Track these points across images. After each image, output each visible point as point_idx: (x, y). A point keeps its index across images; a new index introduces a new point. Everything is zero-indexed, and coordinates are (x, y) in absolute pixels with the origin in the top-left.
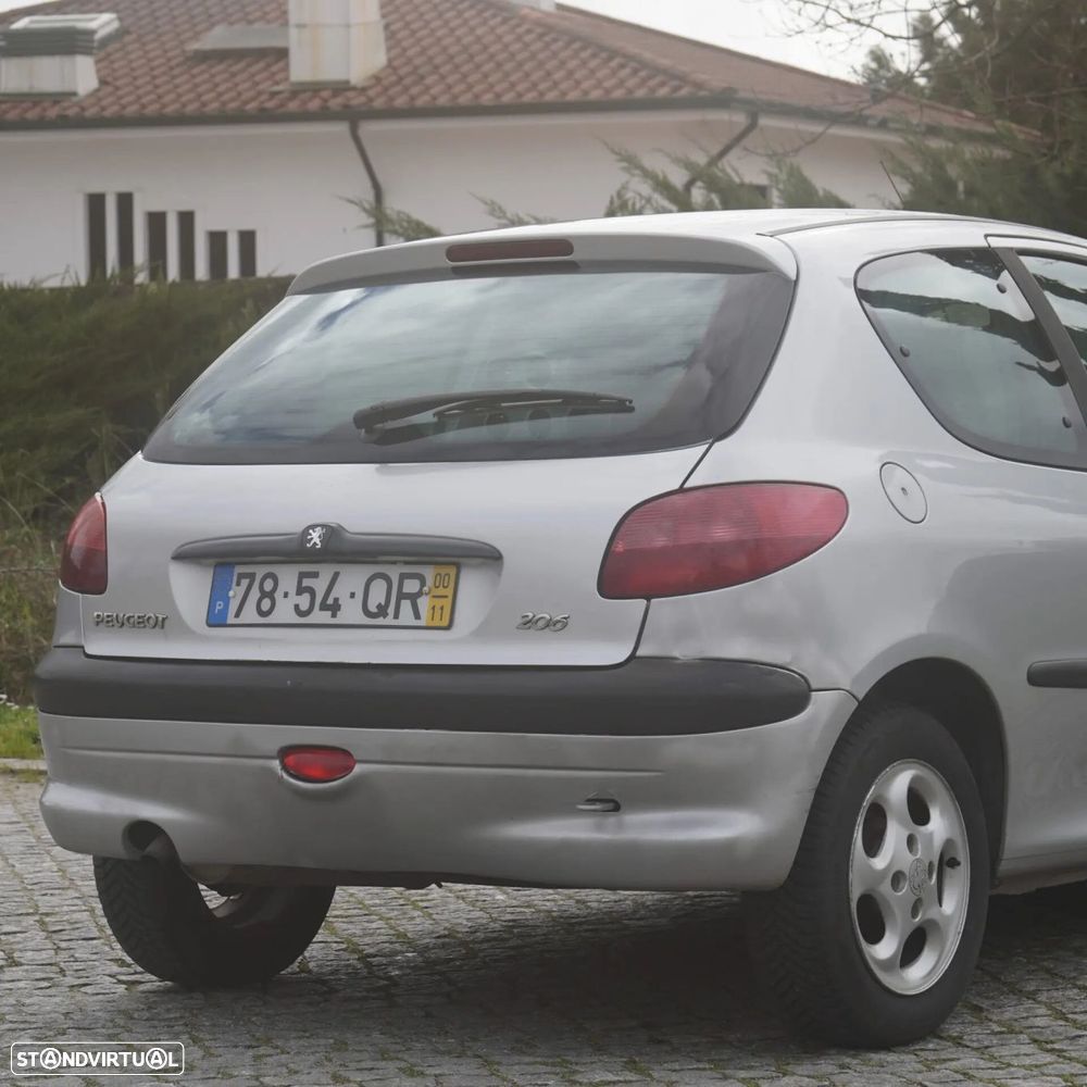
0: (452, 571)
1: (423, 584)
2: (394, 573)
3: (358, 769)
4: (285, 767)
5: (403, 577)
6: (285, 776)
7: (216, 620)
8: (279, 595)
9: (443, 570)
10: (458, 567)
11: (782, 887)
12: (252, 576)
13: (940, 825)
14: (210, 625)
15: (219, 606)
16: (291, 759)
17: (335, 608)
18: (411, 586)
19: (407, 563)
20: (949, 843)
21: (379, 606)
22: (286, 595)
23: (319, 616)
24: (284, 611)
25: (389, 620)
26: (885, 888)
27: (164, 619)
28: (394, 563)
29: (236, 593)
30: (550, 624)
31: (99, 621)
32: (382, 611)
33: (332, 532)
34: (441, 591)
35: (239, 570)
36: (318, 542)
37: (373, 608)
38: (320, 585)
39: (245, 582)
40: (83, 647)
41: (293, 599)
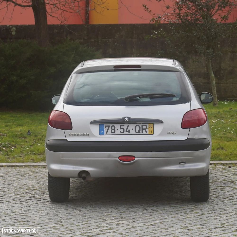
0: (152, 125)
1: (147, 127)
2: (141, 125)
3: (136, 159)
5: (142, 126)
6: (120, 161)
8: (116, 129)
9: (150, 124)
10: (153, 124)
12: (109, 126)
14: (100, 135)
15: (102, 132)
16: (120, 158)
17: (129, 131)
18: (144, 127)
19: (142, 123)
21: (138, 131)
22: (118, 129)
23: (125, 133)
24: (118, 132)
25: (141, 133)
27: (89, 134)
28: (140, 123)
29: (106, 130)
30: (173, 133)
32: (139, 132)
34: (151, 128)
35: (105, 125)
37: (137, 131)
38: (125, 128)
39: (107, 127)
40: (66, 140)
41: (119, 130)
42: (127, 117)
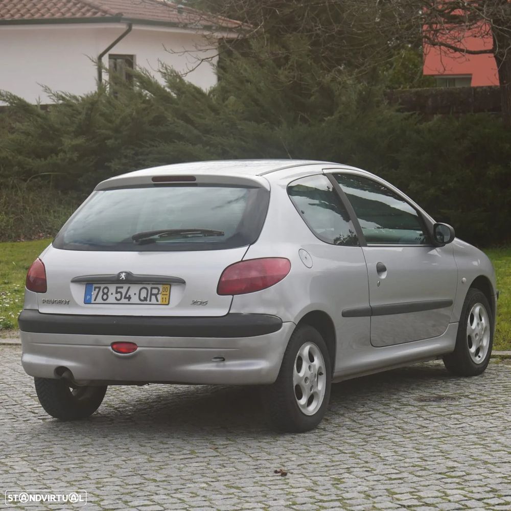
0: (168, 286)
1: (159, 290)
2: (149, 287)
3: (138, 349)
4: (113, 349)
5: (152, 288)
6: (114, 352)
7: (87, 302)
8: (109, 294)
9: (166, 286)
10: (170, 285)
11: (274, 383)
12: (99, 288)
13: (317, 362)
14: (85, 303)
15: (88, 297)
16: (115, 347)
17: (129, 298)
18: (155, 291)
19: (153, 284)
20: (320, 368)
21: (144, 298)
22: (112, 294)
23: (123, 301)
24: (112, 299)
25: (148, 302)
26: (303, 382)
27: (68, 301)
28: (149, 284)
29: (94, 293)
30: (202, 303)
31: (44, 302)
32: (145, 299)
33: (128, 274)
34: (164, 293)
35: (94, 286)
36: (124, 277)
37: (142, 298)
38: (124, 291)
39: (97, 290)
40: (38, 310)
41: (115, 295)
42: (125, 272)
